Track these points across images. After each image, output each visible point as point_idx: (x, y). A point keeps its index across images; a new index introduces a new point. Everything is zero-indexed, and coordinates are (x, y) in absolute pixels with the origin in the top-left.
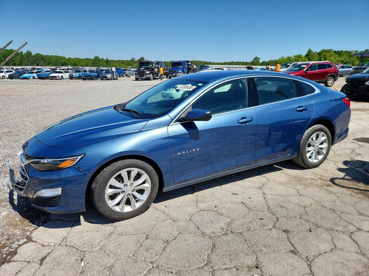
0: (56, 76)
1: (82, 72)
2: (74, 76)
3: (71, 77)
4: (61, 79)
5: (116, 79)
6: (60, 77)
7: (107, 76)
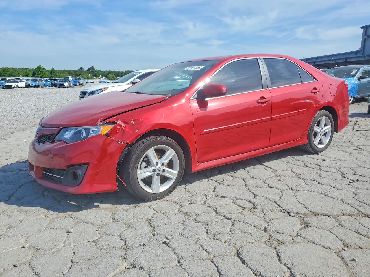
0: (12, 85)
1: (38, 81)
2: (31, 85)
3: (28, 86)
4: (16, 88)
5: (73, 87)
6: (16, 86)
7: (64, 84)
